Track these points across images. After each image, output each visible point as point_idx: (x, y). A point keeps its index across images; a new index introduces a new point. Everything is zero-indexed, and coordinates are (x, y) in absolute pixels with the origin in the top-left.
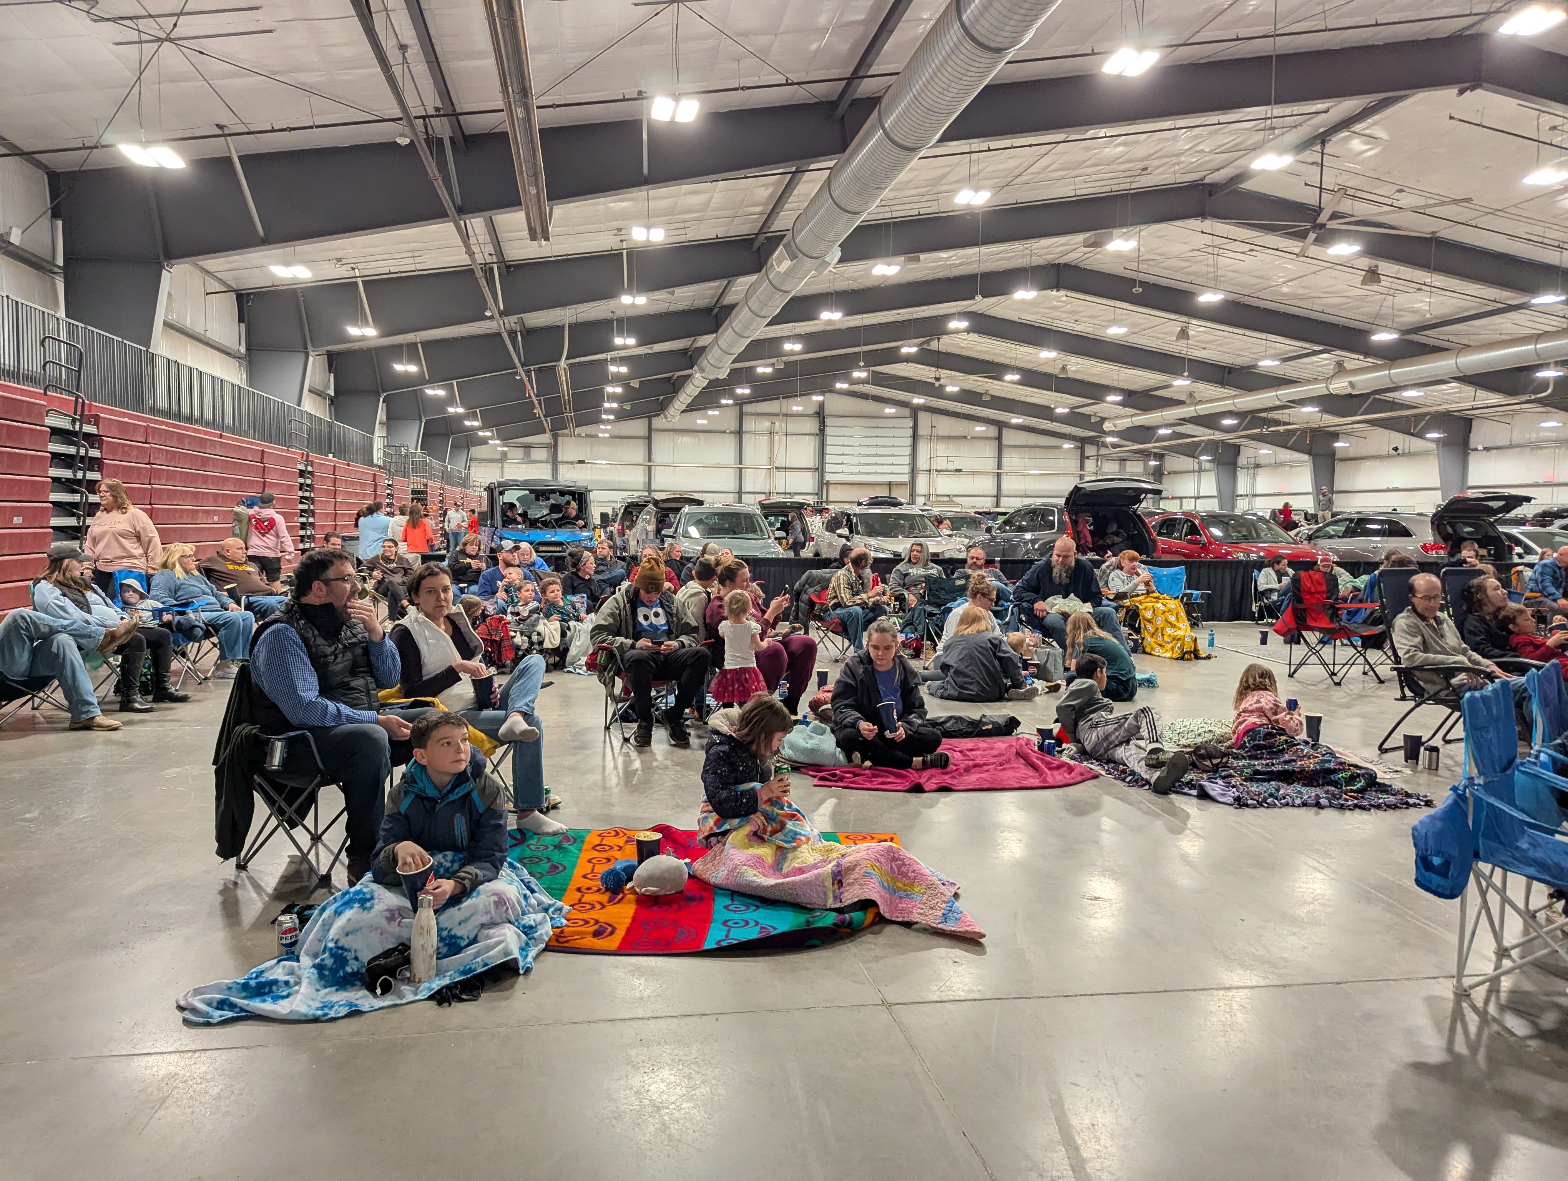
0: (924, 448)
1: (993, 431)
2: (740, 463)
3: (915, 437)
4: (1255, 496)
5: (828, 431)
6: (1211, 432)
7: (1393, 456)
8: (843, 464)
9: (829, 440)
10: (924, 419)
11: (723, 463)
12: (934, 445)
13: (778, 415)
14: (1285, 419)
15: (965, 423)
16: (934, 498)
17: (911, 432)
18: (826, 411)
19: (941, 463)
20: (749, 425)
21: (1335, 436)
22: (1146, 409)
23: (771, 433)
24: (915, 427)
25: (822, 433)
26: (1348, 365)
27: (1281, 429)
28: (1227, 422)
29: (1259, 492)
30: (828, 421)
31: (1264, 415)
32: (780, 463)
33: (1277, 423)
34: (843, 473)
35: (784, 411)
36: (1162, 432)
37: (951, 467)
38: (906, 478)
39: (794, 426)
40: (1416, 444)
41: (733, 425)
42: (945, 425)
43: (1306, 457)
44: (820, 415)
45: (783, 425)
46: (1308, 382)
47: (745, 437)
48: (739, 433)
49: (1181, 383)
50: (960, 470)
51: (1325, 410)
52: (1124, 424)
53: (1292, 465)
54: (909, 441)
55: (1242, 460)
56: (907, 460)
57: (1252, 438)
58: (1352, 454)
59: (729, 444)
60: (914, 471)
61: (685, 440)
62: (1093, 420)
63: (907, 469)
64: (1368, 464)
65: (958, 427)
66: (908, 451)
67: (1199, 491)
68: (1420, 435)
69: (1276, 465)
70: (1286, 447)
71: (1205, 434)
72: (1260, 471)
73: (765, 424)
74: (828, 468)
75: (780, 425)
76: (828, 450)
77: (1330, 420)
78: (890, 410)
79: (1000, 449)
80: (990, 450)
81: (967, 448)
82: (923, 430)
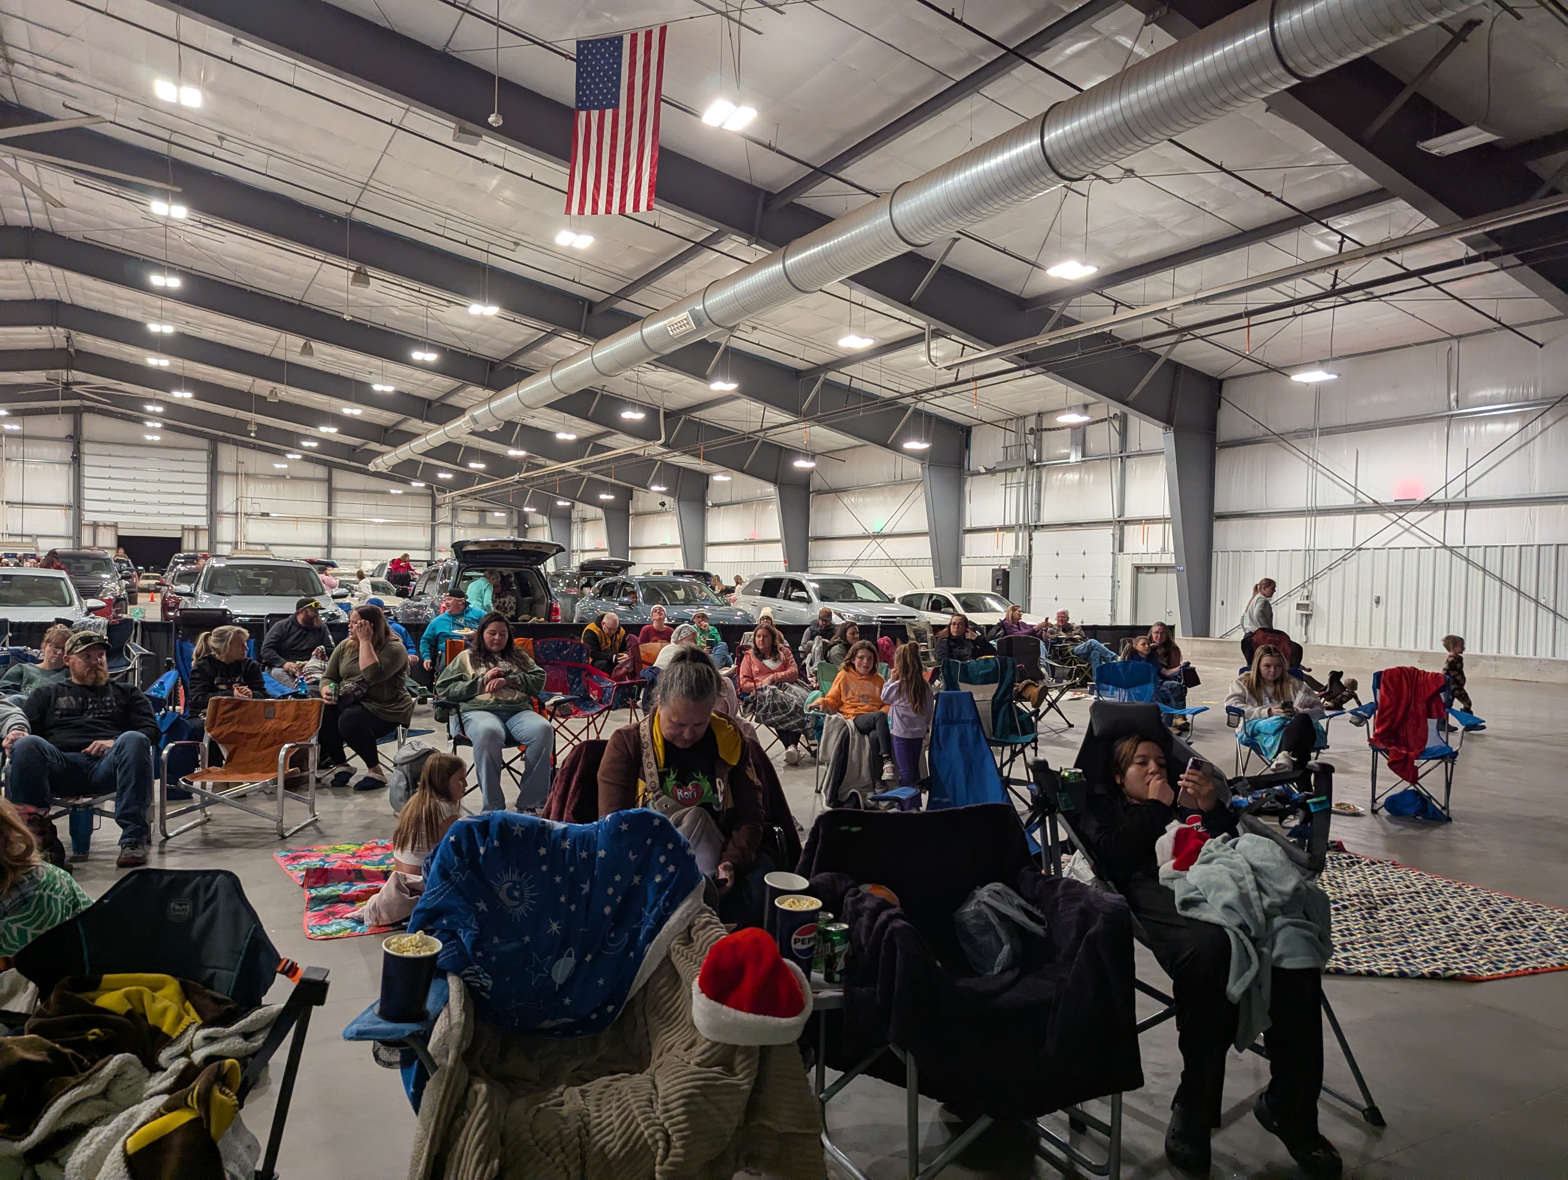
3: (214, 474)
5: (87, 460)
8: (109, 501)
9: (85, 471)
10: (227, 452)
12: (242, 484)
16: (243, 547)
18: (85, 435)
24: (213, 461)
25: (77, 463)
30: (83, 447)
37: (257, 510)
38: (203, 522)
39: (47, 451)
44: (75, 440)
50: (267, 515)
54: (204, 478)
56: (204, 500)
60: (214, 514)
63: (203, 511)
74: (87, 505)
76: (85, 483)
79: (331, 492)
80: (319, 493)
81: (284, 490)
82: (226, 465)
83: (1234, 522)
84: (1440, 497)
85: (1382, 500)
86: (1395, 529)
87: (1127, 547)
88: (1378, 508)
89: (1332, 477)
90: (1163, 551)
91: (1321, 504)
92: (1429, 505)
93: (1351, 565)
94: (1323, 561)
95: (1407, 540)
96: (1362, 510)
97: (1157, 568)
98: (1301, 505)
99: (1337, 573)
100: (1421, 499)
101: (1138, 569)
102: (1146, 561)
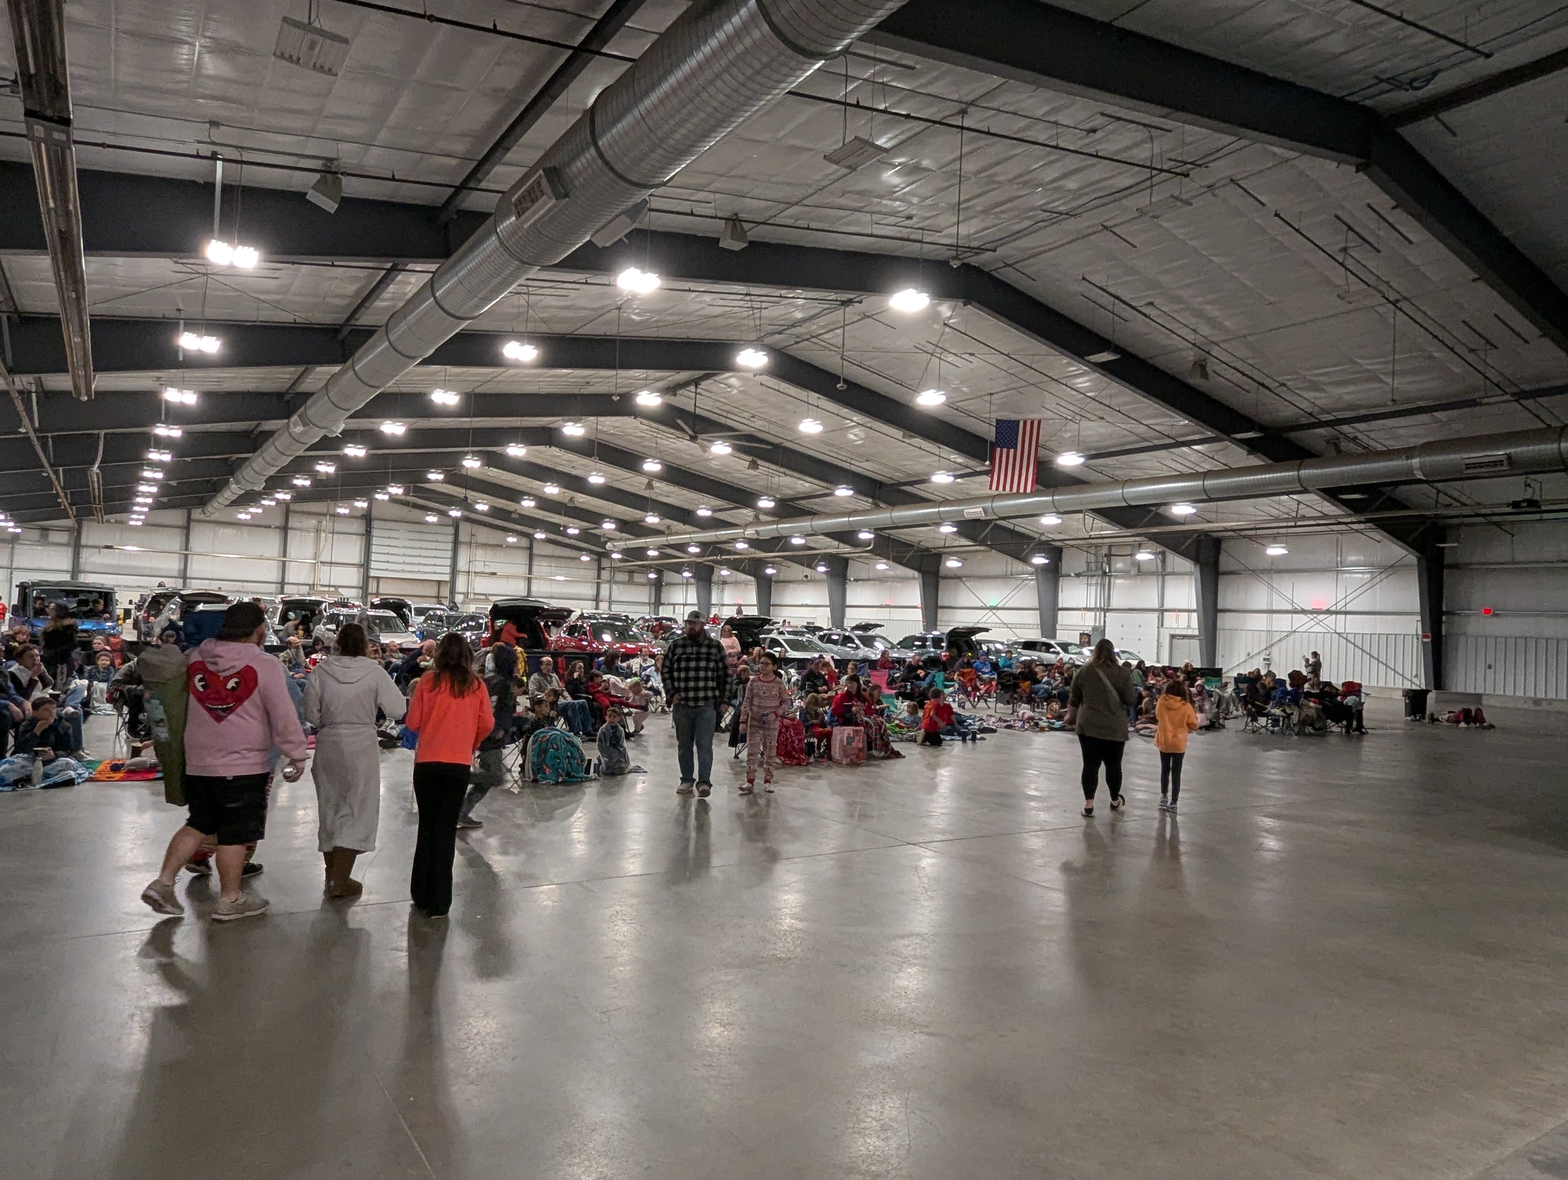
0: (463, 553)
1: (524, 542)
2: (285, 556)
3: (456, 543)
4: (723, 605)
5: (375, 532)
8: (387, 562)
9: (375, 541)
10: (464, 528)
11: (266, 555)
12: (473, 549)
13: (325, 515)
15: (500, 533)
17: (451, 538)
18: (373, 516)
19: (479, 567)
20: (293, 522)
21: (766, 565)
23: (318, 531)
24: (456, 534)
25: (368, 535)
27: (732, 557)
28: (694, 549)
30: (375, 524)
32: (325, 557)
33: (729, 553)
34: (387, 570)
35: (331, 512)
36: (652, 553)
37: (487, 570)
38: (447, 578)
39: (341, 526)
40: (814, 574)
41: (279, 521)
42: (484, 535)
43: (750, 579)
44: (367, 518)
45: (330, 524)
46: (735, 527)
47: (290, 533)
48: (285, 529)
49: (654, 519)
50: (495, 574)
51: (751, 546)
53: (744, 584)
54: (450, 546)
55: (715, 578)
56: (448, 562)
57: (716, 562)
58: (778, 578)
59: (274, 537)
60: (454, 572)
61: (228, 531)
62: (600, 540)
63: (448, 570)
64: (791, 586)
65: (493, 536)
66: (449, 554)
67: (686, 600)
69: (735, 583)
70: (739, 571)
71: (682, 558)
72: (727, 587)
73: (311, 522)
75: (326, 523)
76: (374, 549)
77: (758, 554)
78: (430, 518)
79: (531, 557)
80: (522, 558)
81: (501, 555)
82: (463, 537)
83: (1228, 614)
84: (1333, 608)
85: (1306, 608)
86: (1312, 623)
87: (1166, 624)
88: (1304, 612)
89: (1280, 594)
90: (1189, 627)
91: (1275, 608)
92: (1328, 612)
93: (1291, 638)
94: (1276, 638)
95: (1317, 629)
96: (1295, 612)
97: (1184, 637)
98: (1265, 607)
99: (1284, 642)
100: (1325, 608)
101: (1173, 637)
102: (1178, 632)
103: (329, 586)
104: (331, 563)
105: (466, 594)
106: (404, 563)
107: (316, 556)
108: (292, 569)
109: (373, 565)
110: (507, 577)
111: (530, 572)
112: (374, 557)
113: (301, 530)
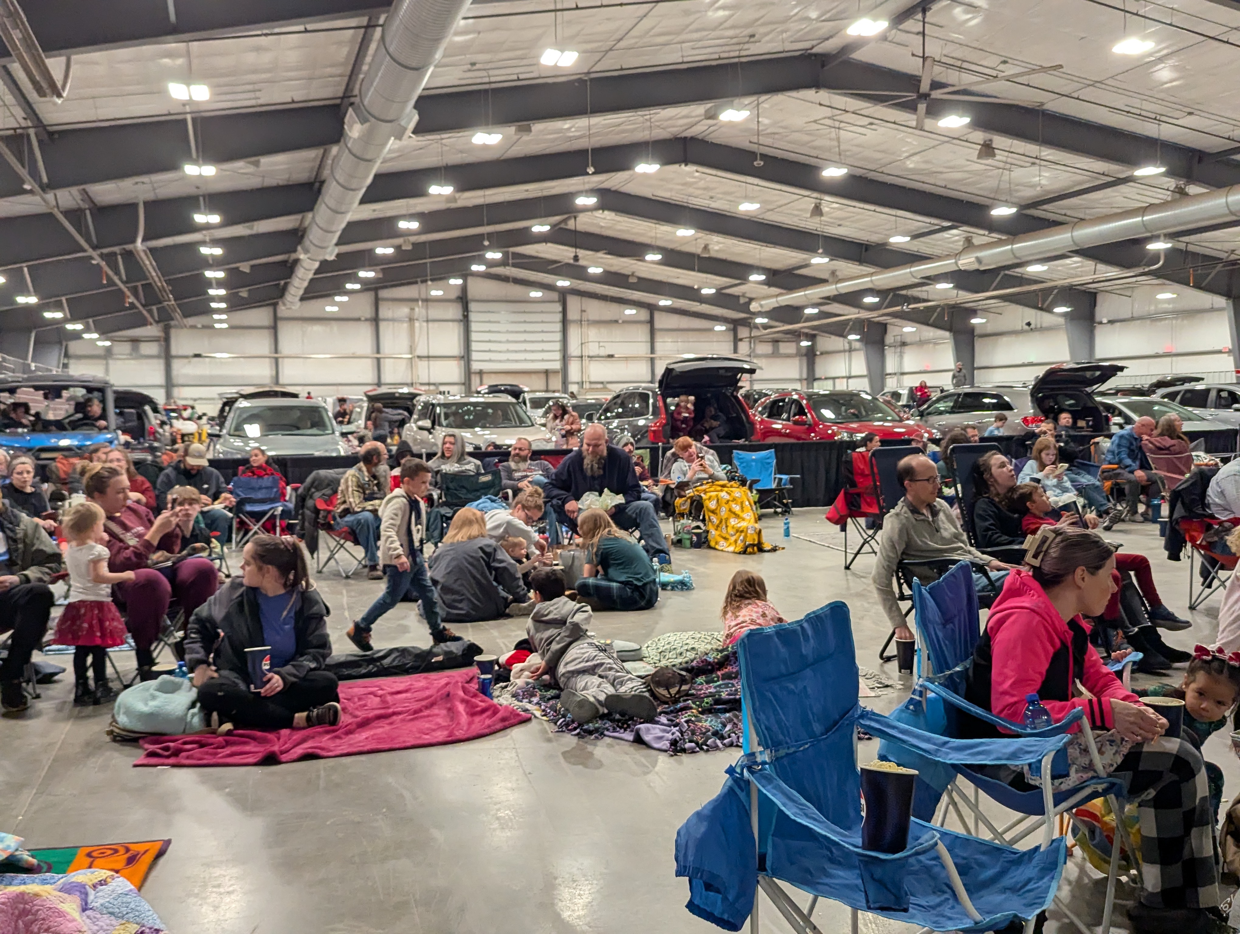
0: (574, 334)
1: (644, 315)
2: (378, 351)
3: (565, 322)
4: (903, 374)
5: (473, 317)
6: (856, 310)
7: (1026, 331)
8: (490, 351)
9: (474, 327)
10: (573, 303)
11: (359, 353)
12: (585, 329)
13: (417, 300)
14: (924, 296)
15: (614, 307)
16: (587, 386)
17: (559, 317)
18: (470, 296)
19: (593, 349)
20: (385, 311)
21: (973, 312)
22: (790, 288)
23: (411, 320)
24: (564, 312)
25: (466, 320)
26: (977, 241)
27: (921, 305)
28: (869, 300)
29: (906, 370)
30: (472, 306)
31: (904, 292)
32: (421, 350)
33: (918, 300)
34: (490, 361)
35: (423, 296)
36: (809, 311)
37: (603, 352)
38: (557, 366)
39: (435, 312)
40: (1046, 319)
41: (368, 312)
42: (596, 310)
43: (947, 334)
44: (463, 300)
45: (424, 311)
46: (939, 258)
47: (382, 325)
48: (376, 320)
49: (819, 261)
50: (611, 356)
51: (958, 287)
52: (770, 304)
53: (935, 342)
54: (558, 327)
55: (889, 339)
56: (558, 346)
57: (895, 315)
58: (990, 329)
59: (365, 331)
60: (565, 358)
61: (317, 329)
62: (742, 301)
63: (558, 356)
64: (1005, 339)
65: (609, 311)
66: (558, 336)
67: (850, 371)
68: (1049, 310)
69: (921, 343)
70: (928, 324)
71: (851, 313)
72: (907, 349)
73: (404, 311)
75: (419, 310)
76: (474, 336)
77: (965, 297)
78: (536, 294)
79: (652, 332)
80: (642, 334)
81: (617, 333)
82: (573, 314)
103: (429, 384)
104: (428, 357)
105: (581, 384)
106: (508, 351)
107: (412, 349)
108: (388, 366)
109: (475, 356)
110: (626, 359)
111: (653, 351)
112: (474, 346)
113: (393, 320)
